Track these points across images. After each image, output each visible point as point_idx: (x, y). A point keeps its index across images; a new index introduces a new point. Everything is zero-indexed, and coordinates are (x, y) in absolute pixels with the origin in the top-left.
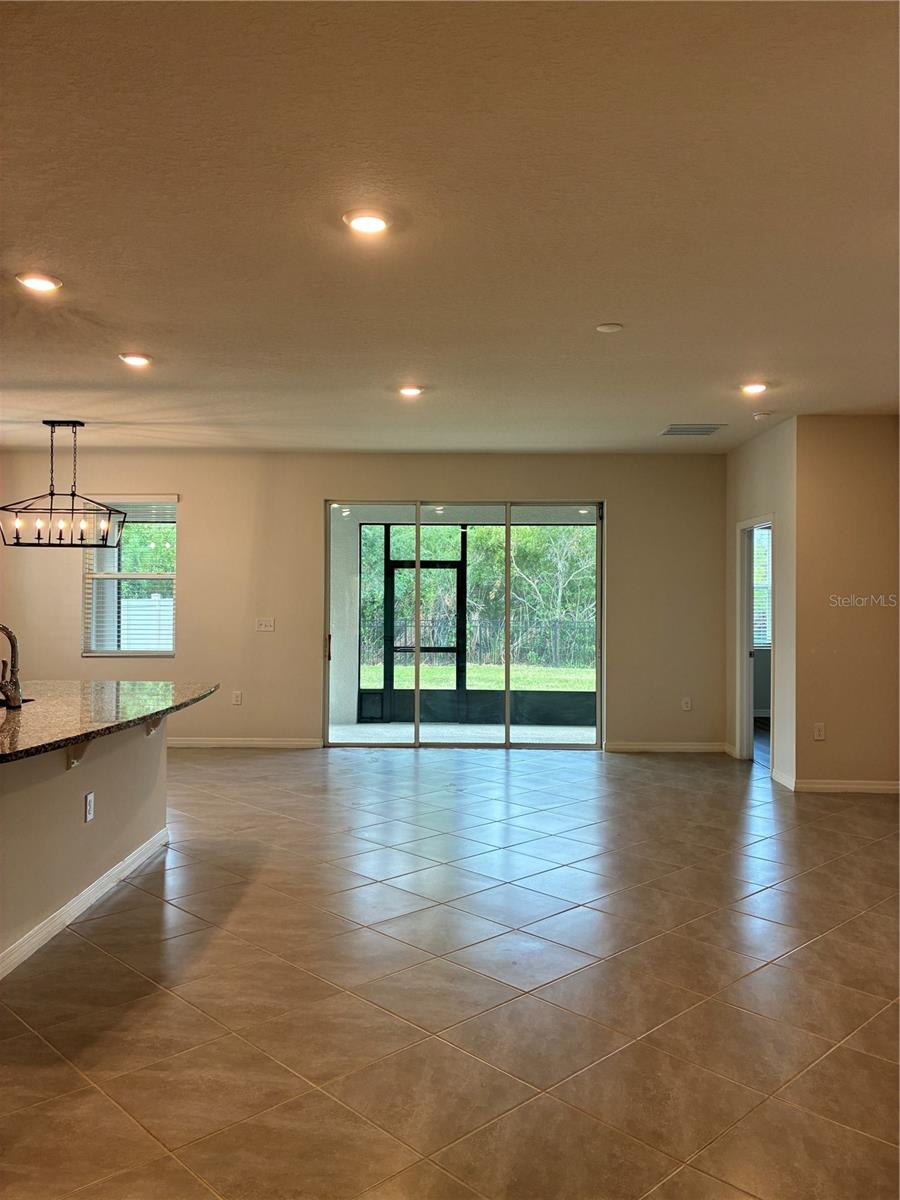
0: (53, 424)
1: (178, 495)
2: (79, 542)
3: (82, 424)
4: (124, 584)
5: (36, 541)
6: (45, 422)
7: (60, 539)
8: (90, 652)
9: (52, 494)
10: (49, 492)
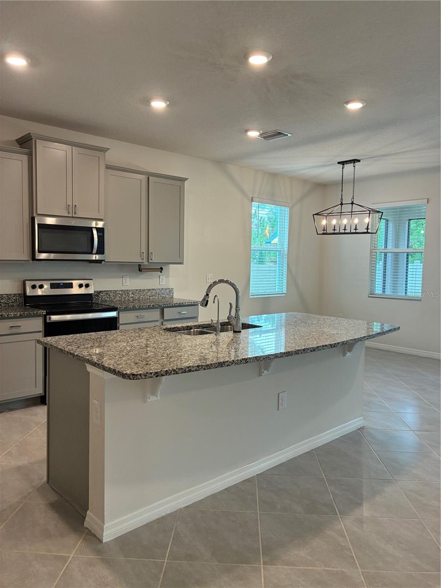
0: (343, 163)
1: (428, 199)
2: (354, 231)
3: (359, 161)
4: (389, 255)
5: (333, 232)
6: (339, 163)
7: (345, 230)
8: (373, 294)
9: (342, 204)
10: (340, 203)
